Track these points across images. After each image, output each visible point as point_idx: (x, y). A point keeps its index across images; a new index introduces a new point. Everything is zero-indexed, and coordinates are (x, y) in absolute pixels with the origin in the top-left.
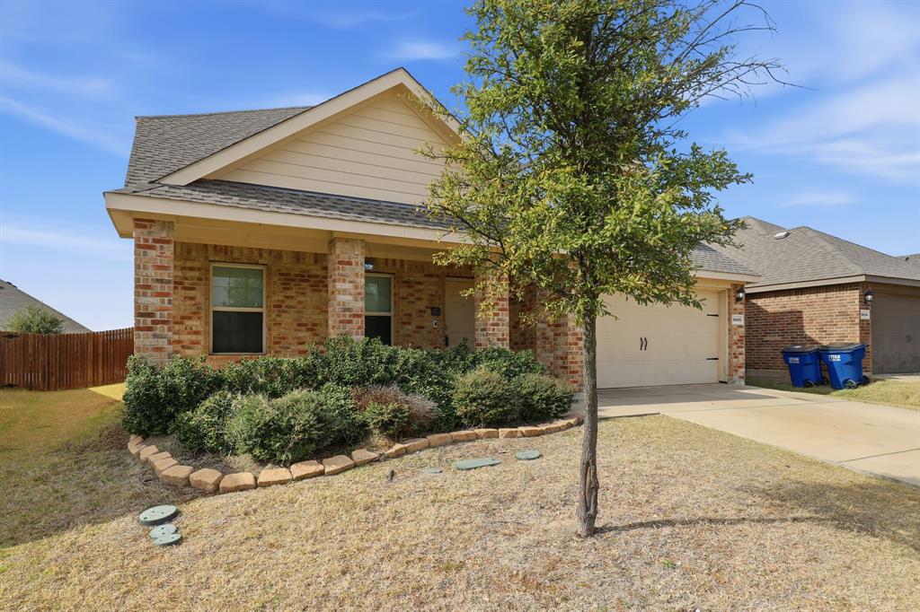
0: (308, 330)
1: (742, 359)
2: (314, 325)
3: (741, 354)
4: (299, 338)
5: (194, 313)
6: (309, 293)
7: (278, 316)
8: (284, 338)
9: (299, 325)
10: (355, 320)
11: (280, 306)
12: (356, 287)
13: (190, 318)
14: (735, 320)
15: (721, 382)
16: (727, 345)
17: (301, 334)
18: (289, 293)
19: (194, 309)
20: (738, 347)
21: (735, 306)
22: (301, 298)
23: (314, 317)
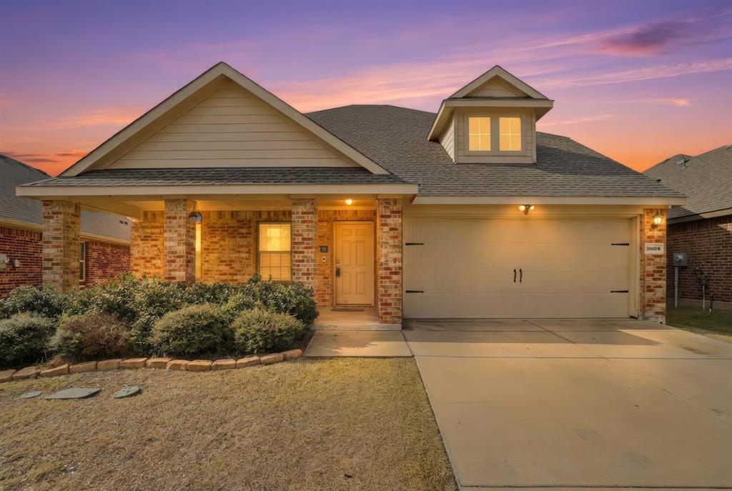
0: (226, 265)
1: (661, 293)
2: (231, 261)
3: (660, 287)
4: (220, 271)
5: (158, 255)
6: (227, 239)
7: (207, 255)
8: (210, 271)
9: (221, 262)
10: (178, 260)
11: (208, 249)
12: (179, 235)
13: (154, 259)
14: (649, 249)
15: (632, 317)
16: (638, 277)
17: (221, 268)
18: (215, 240)
19: (157, 253)
20: (654, 279)
21: (650, 233)
22: (222, 243)
23: (231, 256)
